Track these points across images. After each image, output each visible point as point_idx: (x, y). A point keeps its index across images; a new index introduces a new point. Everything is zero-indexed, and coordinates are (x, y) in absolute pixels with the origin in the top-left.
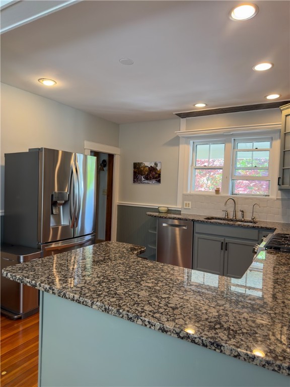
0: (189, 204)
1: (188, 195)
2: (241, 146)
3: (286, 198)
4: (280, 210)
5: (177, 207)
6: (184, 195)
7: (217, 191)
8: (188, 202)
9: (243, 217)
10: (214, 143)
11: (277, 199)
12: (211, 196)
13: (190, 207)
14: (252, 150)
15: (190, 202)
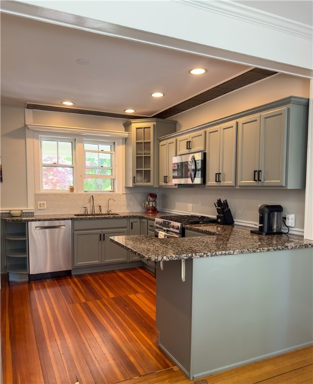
0: (43, 204)
1: (41, 195)
2: (87, 146)
3: (129, 193)
4: (125, 202)
5: (28, 209)
6: (36, 195)
7: (72, 189)
8: (42, 202)
9: (101, 211)
10: (62, 140)
11: (123, 194)
12: (66, 195)
13: (45, 208)
14: (98, 152)
15: (45, 202)
